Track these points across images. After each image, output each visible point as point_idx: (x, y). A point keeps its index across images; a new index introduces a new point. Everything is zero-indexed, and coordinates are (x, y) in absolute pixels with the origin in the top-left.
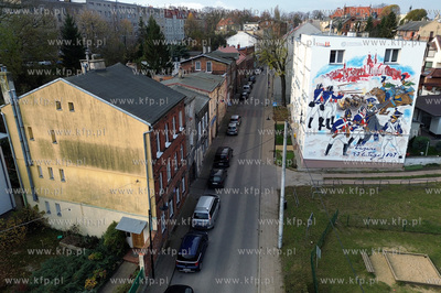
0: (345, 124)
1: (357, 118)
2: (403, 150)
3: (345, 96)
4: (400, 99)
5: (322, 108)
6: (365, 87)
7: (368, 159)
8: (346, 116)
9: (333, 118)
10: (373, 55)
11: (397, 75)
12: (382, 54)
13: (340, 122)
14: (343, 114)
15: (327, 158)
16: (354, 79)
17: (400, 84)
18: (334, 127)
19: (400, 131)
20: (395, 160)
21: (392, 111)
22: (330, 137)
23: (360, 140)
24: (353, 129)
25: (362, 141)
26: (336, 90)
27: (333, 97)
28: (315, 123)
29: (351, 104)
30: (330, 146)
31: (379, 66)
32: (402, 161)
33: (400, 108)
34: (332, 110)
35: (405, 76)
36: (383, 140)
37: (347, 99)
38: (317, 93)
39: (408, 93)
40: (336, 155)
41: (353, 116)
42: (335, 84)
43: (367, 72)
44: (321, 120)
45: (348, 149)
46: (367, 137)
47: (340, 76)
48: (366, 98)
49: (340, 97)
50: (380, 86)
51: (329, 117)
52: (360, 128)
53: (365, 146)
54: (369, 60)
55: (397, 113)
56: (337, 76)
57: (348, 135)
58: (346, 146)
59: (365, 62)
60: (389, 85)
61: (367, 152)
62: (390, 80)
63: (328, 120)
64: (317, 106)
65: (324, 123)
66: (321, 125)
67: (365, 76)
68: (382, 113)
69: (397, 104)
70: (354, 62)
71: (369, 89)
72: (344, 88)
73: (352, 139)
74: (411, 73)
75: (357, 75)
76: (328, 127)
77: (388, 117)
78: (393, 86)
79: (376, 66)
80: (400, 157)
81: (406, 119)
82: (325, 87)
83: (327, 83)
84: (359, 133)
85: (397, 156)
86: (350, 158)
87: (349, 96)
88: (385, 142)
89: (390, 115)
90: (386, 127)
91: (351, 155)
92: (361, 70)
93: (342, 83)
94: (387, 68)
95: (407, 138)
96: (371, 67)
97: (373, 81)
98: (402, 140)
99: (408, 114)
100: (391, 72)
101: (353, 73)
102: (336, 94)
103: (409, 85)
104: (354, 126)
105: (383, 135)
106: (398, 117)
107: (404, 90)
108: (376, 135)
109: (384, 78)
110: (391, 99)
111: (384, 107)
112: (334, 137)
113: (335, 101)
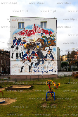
0: (28, 55)
1: (33, 53)
2: (56, 68)
3: (27, 42)
4: (50, 43)
5: (17, 48)
6: (35, 38)
7: (41, 73)
8: (28, 52)
9: (22, 53)
10: (36, 24)
11: (47, 32)
12: (39, 24)
13: (26, 55)
14: (27, 51)
16: (30, 35)
17: (49, 37)
18: (23, 57)
19: (53, 58)
20: (53, 73)
21: (47, 48)
23: (36, 63)
24: (32, 58)
25: (37, 64)
26: (22, 40)
29: (30, 46)
31: (39, 30)
32: (56, 73)
33: (51, 47)
34: (21, 49)
35: (51, 33)
36: (46, 63)
37: (27, 44)
38: (14, 41)
39: (53, 40)
40: (26, 72)
42: (22, 37)
43: (34, 31)
47: (23, 33)
49: (24, 43)
50: (41, 37)
51: (21, 52)
52: (35, 58)
53: (39, 66)
54: (35, 27)
55: (50, 49)
56: (22, 33)
57: (30, 61)
58: (30, 67)
59: (33, 27)
60: (45, 37)
61: (40, 69)
62: (44, 34)
63: (20, 54)
64: (15, 47)
67: (34, 33)
69: (49, 45)
70: (29, 27)
71: (36, 39)
72: (26, 39)
73: (32, 63)
74: (53, 31)
75: (31, 33)
76: (21, 58)
77: (46, 52)
78: (46, 37)
79: (38, 29)
80: (55, 72)
81: (54, 52)
83: (18, 37)
84: (35, 60)
85: (54, 71)
86: (32, 73)
87: (28, 42)
89: (47, 50)
90: (46, 57)
91: (33, 72)
92: (32, 31)
93: (24, 36)
94: (42, 29)
95: (56, 62)
96: (36, 29)
97: (38, 35)
98: (55, 63)
99: (55, 50)
100: (44, 31)
101: (29, 32)
102: (23, 42)
103: (53, 37)
104: (32, 56)
105: (46, 61)
106: (51, 51)
107: (51, 39)
108: (43, 61)
109: (42, 34)
110: (46, 43)
111: (44, 47)
112: (24, 62)
113: (23, 45)
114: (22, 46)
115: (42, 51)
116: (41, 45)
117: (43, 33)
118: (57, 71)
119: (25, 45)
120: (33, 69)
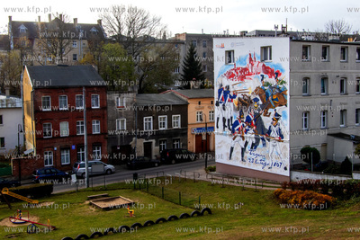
0: (240, 125)
1: (248, 119)
2: (287, 161)
4: (276, 99)
5: (224, 108)
6: (250, 86)
7: (259, 168)
8: (240, 117)
9: (232, 118)
10: (252, 54)
11: (271, 73)
12: (258, 52)
13: (236, 123)
15: (231, 163)
16: (243, 78)
18: (233, 128)
19: (281, 136)
21: (271, 111)
23: (253, 144)
24: (246, 132)
27: (230, 96)
29: (245, 103)
30: (232, 149)
31: (258, 66)
32: (287, 173)
33: (277, 108)
34: (230, 110)
35: (278, 74)
37: (239, 99)
38: (220, 93)
39: (282, 93)
40: (237, 160)
41: (245, 116)
42: (230, 83)
43: (250, 71)
44: (224, 120)
45: (245, 154)
47: (233, 76)
48: (252, 98)
49: (235, 96)
51: (229, 117)
52: (251, 131)
53: (256, 152)
54: (251, 59)
55: (277, 115)
56: (231, 76)
57: (243, 138)
59: (248, 61)
60: (268, 84)
61: (259, 158)
62: (267, 78)
63: (229, 121)
64: (221, 106)
66: (225, 126)
67: (249, 74)
68: (265, 115)
69: (276, 105)
70: (241, 61)
71: (253, 89)
72: (237, 88)
74: (282, 70)
75: (244, 74)
76: (229, 129)
78: (270, 85)
79: (256, 64)
81: (285, 122)
83: (226, 82)
85: (283, 167)
86: (246, 166)
87: (239, 95)
88: (271, 148)
90: (270, 131)
91: (248, 161)
92: (246, 69)
93: (234, 82)
94: (264, 65)
95: (288, 145)
96: (252, 65)
97: (255, 80)
98: (285, 147)
99: (285, 116)
100: (267, 70)
101: (241, 72)
102: (232, 94)
103: (281, 84)
104: (247, 128)
105: (269, 140)
106: (278, 119)
107: (279, 89)
108: (263, 139)
109: (263, 76)
110: (270, 98)
112: (234, 139)
113: (232, 101)
114: (232, 104)
116: (261, 102)
117: (265, 75)
118: (288, 168)
119: (236, 100)
120: (247, 155)
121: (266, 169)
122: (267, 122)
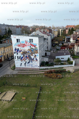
0: (24, 58)
1: (26, 57)
2: (39, 65)
3: (22, 51)
5: (17, 54)
6: (27, 49)
7: (31, 67)
10: (26, 40)
11: (33, 46)
12: (29, 40)
13: (22, 58)
14: (23, 55)
15: (21, 67)
16: (23, 47)
17: (34, 48)
19: (37, 60)
20: (37, 67)
22: (21, 61)
23: (28, 62)
24: (26, 59)
25: (29, 63)
27: (19, 51)
28: (16, 58)
29: (24, 53)
30: (21, 64)
32: (39, 68)
33: (35, 54)
34: (20, 54)
35: (35, 46)
36: (33, 62)
38: (15, 50)
39: (37, 50)
40: (23, 66)
41: (25, 56)
42: (19, 48)
44: (18, 57)
45: (26, 65)
46: (30, 61)
47: (20, 46)
48: (27, 51)
49: (21, 51)
50: (30, 48)
52: (27, 59)
53: (30, 64)
54: (26, 42)
55: (35, 55)
56: (19, 46)
57: (25, 61)
58: (25, 64)
59: (25, 42)
60: (32, 48)
61: (30, 65)
62: (32, 47)
63: (19, 57)
64: (16, 53)
65: (19, 58)
66: (18, 58)
67: (26, 46)
68: (32, 55)
70: (22, 42)
72: (21, 49)
73: (26, 62)
75: (24, 45)
77: (33, 56)
79: (28, 43)
82: (17, 48)
83: (17, 47)
85: (38, 66)
86: (27, 67)
88: (34, 63)
89: (34, 56)
90: (33, 59)
92: (24, 44)
96: (27, 43)
97: (28, 47)
98: (38, 62)
99: (38, 56)
100: (31, 45)
101: (23, 45)
103: (36, 48)
108: (31, 61)
110: (33, 52)
111: (32, 54)
114: (20, 53)
115: (31, 56)
119: (21, 52)
120: (27, 65)
121: (33, 67)
122: (32, 57)
